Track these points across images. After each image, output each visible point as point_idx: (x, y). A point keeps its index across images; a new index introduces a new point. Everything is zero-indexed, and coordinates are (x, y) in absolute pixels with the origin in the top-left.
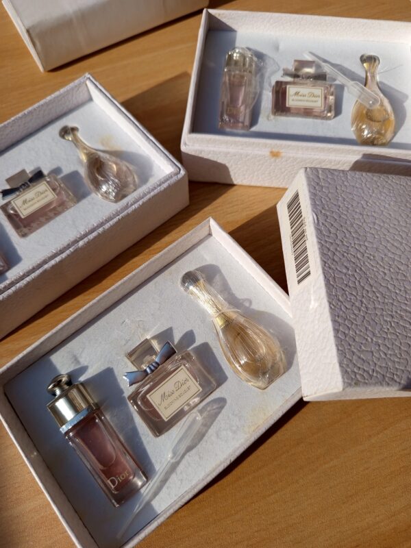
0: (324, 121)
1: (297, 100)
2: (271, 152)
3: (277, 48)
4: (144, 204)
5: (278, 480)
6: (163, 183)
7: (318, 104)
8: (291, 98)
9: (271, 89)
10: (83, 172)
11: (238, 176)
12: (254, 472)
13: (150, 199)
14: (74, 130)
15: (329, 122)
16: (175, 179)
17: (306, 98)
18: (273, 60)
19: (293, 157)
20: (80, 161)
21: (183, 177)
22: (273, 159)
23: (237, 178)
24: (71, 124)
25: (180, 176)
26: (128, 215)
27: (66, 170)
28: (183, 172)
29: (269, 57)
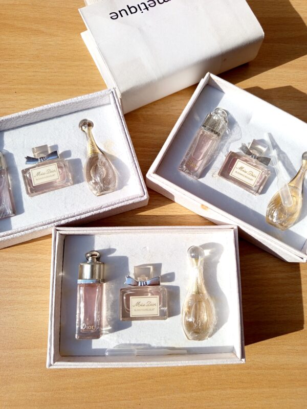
0: (251, 194)
1: (239, 173)
2: (202, 205)
3: (248, 120)
7: (253, 182)
8: (236, 170)
9: (226, 153)
10: (84, 162)
14: (90, 125)
16: (139, 199)
17: (245, 174)
18: (240, 128)
20: (86, 153)
21: (145, 200)
24: (90, 119)
27: (74, 156)
28: (146, 197)
29: (238, 126)
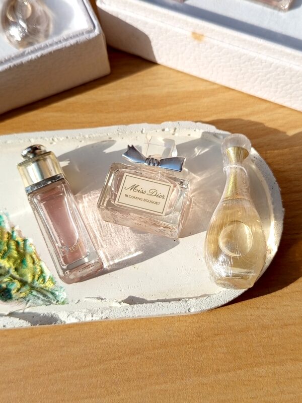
0: (276, 12)
2: (194, 34)
4: (42, 56)
5: (98, 385)
6: (71, 38)
11: (161, 53)
12: (76, 369)
13: (50, 53)
15: (282, 14)
16: (86, 37)
19: (218, 46)
22: (196, 42)
23: (160, 56)
25: (92, 35)
26: (21, 65)
28: (97, 31)
